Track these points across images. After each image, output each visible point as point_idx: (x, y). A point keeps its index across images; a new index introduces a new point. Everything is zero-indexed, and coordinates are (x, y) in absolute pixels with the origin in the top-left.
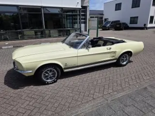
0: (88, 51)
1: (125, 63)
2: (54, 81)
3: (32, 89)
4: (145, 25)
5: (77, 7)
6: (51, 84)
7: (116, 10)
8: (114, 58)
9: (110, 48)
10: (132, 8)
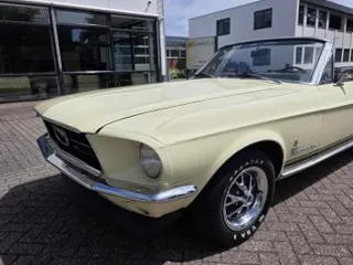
2: (256, 224)
5: (149, 15)
10: (255, 28)
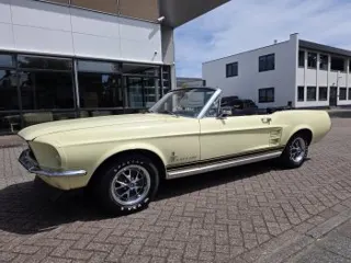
0: (224, 123)
1: (299, 159)
2: (142, 202)
3: (82, 229)
4: (290, 103)
5: (154, 62)
6: (133, 212)
7: (227, 76)
8: (277, 145)
9: (269, 120)
10: (260, 71)
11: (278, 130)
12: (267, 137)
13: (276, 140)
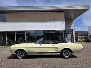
1: (67, 57)
2: (22, 58)
9: (54, 45)
11: (57, 48)
12: (54, 49)
13: (57, 50)
